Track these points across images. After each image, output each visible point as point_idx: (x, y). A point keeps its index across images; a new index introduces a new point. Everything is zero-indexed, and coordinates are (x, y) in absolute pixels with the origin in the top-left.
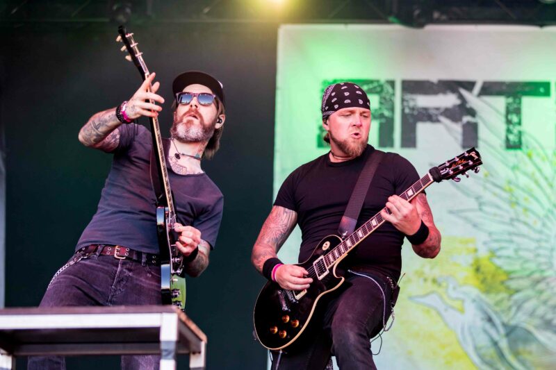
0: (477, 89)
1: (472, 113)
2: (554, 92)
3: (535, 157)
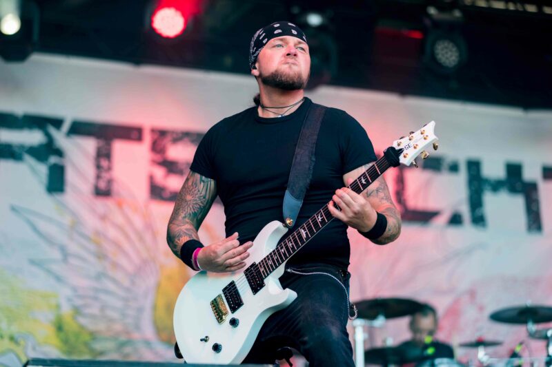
0: (66, 127)
1: (59, 153)
2: (148, 138)
3: (126, 207)
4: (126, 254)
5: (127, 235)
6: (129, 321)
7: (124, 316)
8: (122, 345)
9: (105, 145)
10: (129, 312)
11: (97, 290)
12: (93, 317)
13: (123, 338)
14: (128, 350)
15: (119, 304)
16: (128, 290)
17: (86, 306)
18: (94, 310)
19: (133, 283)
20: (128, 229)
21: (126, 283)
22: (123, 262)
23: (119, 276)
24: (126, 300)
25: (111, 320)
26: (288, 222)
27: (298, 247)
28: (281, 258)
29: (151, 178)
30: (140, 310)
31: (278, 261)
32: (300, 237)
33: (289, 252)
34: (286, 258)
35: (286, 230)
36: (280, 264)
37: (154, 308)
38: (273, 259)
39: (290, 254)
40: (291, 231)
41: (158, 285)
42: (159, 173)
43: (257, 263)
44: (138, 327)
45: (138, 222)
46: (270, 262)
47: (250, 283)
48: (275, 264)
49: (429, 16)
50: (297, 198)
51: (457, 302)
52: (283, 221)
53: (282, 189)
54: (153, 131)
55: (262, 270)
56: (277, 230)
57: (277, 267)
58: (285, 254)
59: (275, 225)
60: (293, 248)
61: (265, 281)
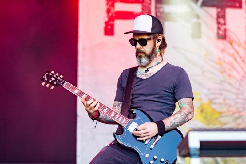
0: (200, 2)
3: (234, 44)
4: (236, 70)
5: (235, 59)
6: (239, 105)
7: (237, 103)
9: (222, 11)
10: (239, 101)
11: (221, 90)
12: (220, 104)
14: (239, 121)
15: (234, 97)
17: (216, 98)
18: (221, 101)
19: (240, 85)
20: (236, 55)
22: (235, 74)
23: (233, 81)
24: (237, 94)
25: (230, 106)
44: (244, 109)
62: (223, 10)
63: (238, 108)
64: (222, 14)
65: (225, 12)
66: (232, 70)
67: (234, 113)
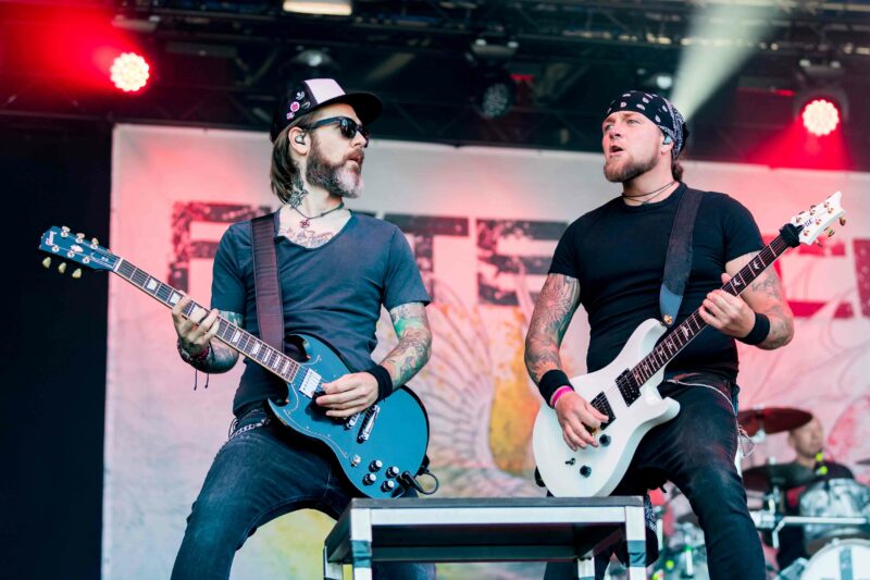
2: (473, 231)
3: (451, 314)
4: (454, 368)
5: (454, 346)
6: (462, 446)
7: (457, 441)
8: (457, 475)
9: (425, 242)
10: (461, 436)
13: (455, 467)
14: (461, 480)
15: (450, 428)
16: (459, 411)
19: (464, 402)
20: (455, 337)
21: (457, 402)
22: (451, 377)
23: (447, 394)
24: (457, 422)
25: (443, 448)
26: (666, 319)
27: (679, 347)
28: (660, 362)
29: (480, 276)
30: (474, 434)
31: (656, 365)
32: (682, 336)
33: (668, 354)
34: (665, 361)
35: (664, 330)
36: (658, 369)
37: (490, 430)
38: (649, 364)
39: (670, 356)
40: (670, 330)
41: (494, 402)
42: (489, 271)
43: (631, 369)
44: (473, 454)
45: (467, 330)
46: (646, 367)
47: (622, 393)
48: (652, 369)
49: (802, 70)
50: (677, 293)
51: (851, 409)
52: (660, 318)
53: (658, 282)
54: (479, 222)
55: (637, 377)
56: (653, 330)
57: (654, 372)
58: (664, 357)
59: (652, 323)
60: (673, 349)
61: (641, 390)
62: (428, 240)
63: (458, 452)
64: (426, 247)
65: (431, 243)
66: (447, 368)
67: (450, 463)
